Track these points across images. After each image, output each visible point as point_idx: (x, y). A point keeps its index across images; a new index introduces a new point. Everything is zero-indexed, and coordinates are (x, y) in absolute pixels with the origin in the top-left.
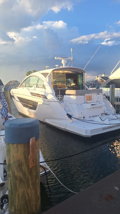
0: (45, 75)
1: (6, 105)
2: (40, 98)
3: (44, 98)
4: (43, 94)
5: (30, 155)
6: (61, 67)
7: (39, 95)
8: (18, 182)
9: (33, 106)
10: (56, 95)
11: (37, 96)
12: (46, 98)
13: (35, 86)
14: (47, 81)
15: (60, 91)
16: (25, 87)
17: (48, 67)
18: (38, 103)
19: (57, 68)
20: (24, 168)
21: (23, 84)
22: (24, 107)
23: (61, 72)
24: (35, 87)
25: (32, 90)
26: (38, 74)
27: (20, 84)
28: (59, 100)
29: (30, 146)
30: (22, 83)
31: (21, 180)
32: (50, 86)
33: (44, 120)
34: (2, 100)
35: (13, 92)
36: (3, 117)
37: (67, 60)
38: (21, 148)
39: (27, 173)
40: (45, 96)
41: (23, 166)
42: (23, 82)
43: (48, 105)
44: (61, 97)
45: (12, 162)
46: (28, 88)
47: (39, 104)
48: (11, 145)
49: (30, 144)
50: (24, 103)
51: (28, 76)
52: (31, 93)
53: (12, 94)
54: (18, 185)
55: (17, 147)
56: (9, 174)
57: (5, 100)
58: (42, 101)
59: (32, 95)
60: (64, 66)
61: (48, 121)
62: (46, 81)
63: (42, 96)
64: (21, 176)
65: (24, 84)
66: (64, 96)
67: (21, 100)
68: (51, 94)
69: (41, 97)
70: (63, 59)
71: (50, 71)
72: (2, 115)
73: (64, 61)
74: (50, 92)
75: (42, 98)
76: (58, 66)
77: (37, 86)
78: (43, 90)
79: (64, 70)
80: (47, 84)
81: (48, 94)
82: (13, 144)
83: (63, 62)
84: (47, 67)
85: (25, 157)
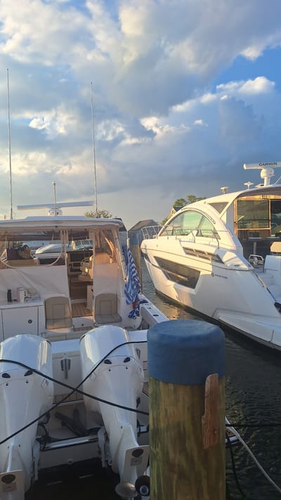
0: (218, 207)
1: (135, 277)
2: (206, 261)
3: (216, 261)
4: (212, 251)
5: (204, 416)
6: (259, 187)
7: (204, 253)
8: (175, 477)
9: (188, 278)
10: (247, 255)
11: (200, 256)
12: (220, 261)
13: (195, 232)
14: (223, 221)
15: (255, 244)
16: (172, 234)
17: (226, 188)
18: (199, 272)
19: (248, 190)
20: (191, 444)
21: (167, 229)
22: (168, 279)
23: (258, 197)
24: (195, 235)
25: (188, 241)
26: (203, 206)
27: (160, 228)
28: (252, 268)
29: (206, 395)
30: (166, 227)
31: (182, 475)
32: (231, 233)
33: (213, 314)
34: (129, 264)
35: (146, 246)
36: (129, 302)
37: (274, 169)
38: (184, 395)
39: (196, 459)
40: (218, 256)
41: (187, 441)
42: (169, 224)
43: (226, 278)
44: (259, 259)
45: (162, 425)
46: (178, 237)
47: (201, 274)
48: (161, 383)
49: (206, 390)
50: (169, 272)
51: (180, 211)
52: (185, 249)
53: (144, 251)
54: (174, 483)
55: (175, 391)
56: (155, 452)
57: (133, 265)
58: (210, 268)
59: (188, 254)
60: (266, 185)
61: (224, 317)
62: (219, 220)
63: (210, 257)
64: (184, 463)
65: (170, 228)
66: (267, 256)
67: (163, 264)
68: (231, 251)
69: (207, 259)
70: (265, 168)
71: (230, 198)
72: (128, 296)
73: (267, 172)
74: (230, 248)
75: (210, 262)
76: (251, 186)
77: (199, 234)
78: (214, 242)
79: (267, 194)
80: (223, 228)
81: (224, 251)
82: (166, 383)
83: (263, 174)
84: (223, 188)
85: (193, 418)
